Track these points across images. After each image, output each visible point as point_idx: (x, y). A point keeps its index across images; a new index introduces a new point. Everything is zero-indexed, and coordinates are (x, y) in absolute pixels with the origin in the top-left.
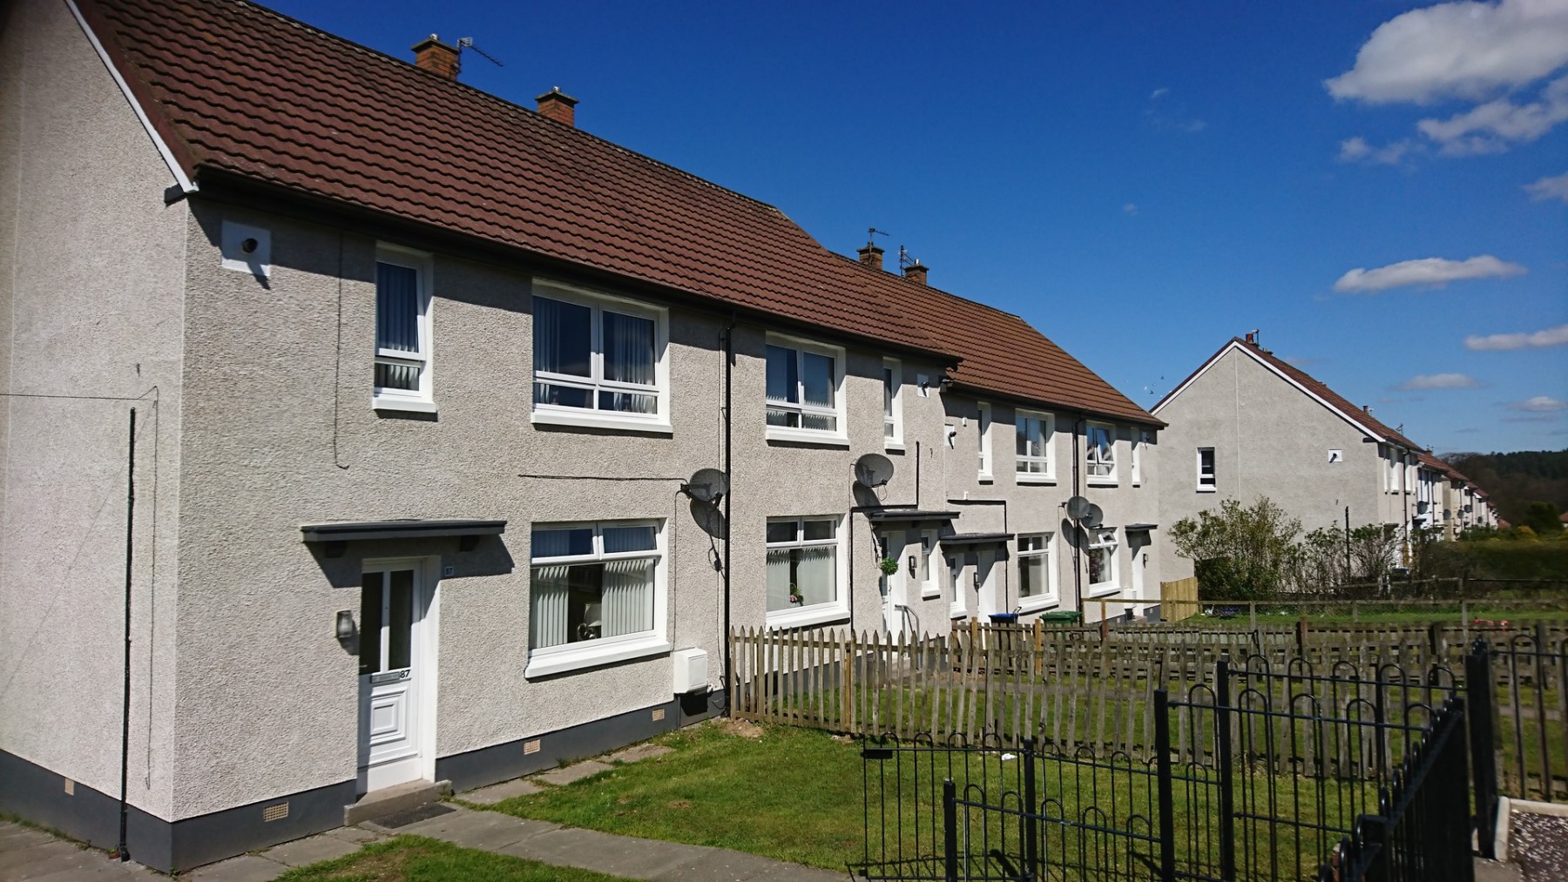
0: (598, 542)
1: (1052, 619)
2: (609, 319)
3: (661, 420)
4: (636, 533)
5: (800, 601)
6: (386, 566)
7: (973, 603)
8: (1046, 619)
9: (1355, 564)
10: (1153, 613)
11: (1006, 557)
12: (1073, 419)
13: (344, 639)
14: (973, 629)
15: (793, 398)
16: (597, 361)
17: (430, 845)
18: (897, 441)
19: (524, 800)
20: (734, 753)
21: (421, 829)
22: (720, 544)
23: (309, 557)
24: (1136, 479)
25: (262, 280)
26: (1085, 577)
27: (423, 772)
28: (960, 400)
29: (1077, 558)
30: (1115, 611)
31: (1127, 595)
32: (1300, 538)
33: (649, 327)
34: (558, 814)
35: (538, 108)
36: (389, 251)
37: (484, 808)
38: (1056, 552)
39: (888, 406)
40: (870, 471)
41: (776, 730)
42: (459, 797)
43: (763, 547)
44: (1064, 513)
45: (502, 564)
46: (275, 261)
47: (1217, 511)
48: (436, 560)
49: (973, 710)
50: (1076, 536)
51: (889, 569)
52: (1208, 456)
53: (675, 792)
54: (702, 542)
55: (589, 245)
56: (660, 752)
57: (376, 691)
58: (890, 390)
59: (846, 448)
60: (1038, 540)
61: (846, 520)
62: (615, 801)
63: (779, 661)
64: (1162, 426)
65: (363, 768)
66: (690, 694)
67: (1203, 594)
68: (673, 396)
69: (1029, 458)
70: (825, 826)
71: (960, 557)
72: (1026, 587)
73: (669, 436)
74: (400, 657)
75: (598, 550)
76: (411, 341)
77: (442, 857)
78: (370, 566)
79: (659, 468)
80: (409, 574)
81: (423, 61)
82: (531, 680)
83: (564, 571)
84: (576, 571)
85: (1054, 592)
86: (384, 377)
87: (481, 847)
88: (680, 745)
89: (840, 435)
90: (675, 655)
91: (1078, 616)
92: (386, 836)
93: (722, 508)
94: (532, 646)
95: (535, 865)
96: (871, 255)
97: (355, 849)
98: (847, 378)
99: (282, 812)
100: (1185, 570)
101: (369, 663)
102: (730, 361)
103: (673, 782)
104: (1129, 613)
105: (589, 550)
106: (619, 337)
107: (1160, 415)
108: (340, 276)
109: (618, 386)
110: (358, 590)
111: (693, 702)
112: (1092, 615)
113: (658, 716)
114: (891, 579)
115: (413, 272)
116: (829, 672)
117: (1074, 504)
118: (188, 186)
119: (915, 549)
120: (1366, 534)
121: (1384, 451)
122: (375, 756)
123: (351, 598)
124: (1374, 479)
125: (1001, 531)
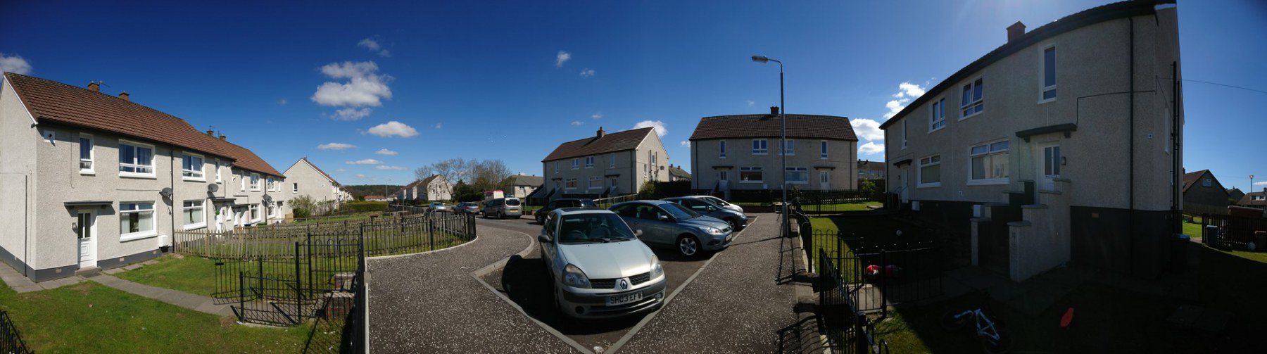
0: (137, 207)
1: (260, 225)
2: (139, 149)
3: (153, 175)
4: (148, 205)
5: (192, 222)
6: (84, 212)
7: (239, 222)
8: (258, 225)
9: (327, 209)
10: (283, 222)
11: (248, 210)
12: (264, 175)
13: (74, 230)
14: (240, 228)
15: (190, 169)
16: (136, 160)
17: (96, 284)
18: (219, 180)
19: (120, 273)
20: (176, 263)
21: (94, 279)
22: (171, 208)
23: (65, 209)
24: (279, 190)
25: (53, 144)
26: (267, 214)
27: (94, 264)
28: (236, 170)
29: (266, 210)
30: (274, 222)
31: (277, 218)
32: (316, 203)
33: (149, 151)
34: (129, 278)
35: (120, 97)
36: (83, 135)
37: (110, 275)
38: (260, 208)
39: (217, 171)
40: (212, 188)
41: (187, 256)
42: (104, 271)
43: (183, 208)
44: (262, 198)
45: (112, 212)
46: (56, 139)
47: (298, 197)
48: (96, 211)
49: (242, 250)
50: (265, 204)
51: (218, 213)
52: (296, 185)
53: (161, 274)
54: (166, 207)
55: (133, 130)
56: (156, 262)
57: (82, 243)
58: (217, 167)
59: (205, 182)
60: (256, 205)
61: (205, 201)
62: (144, 275)
63: (188, 238)
64: (285, 178)
65: (79, 262)
66: (163, 247)
67: (295, 217)
68: (157, 169)
69: (254, 185)
70: (204, 283)
71: (236, 210)
72: (253, 217)
73: (156, 179)
74: (88, 234)
75: (137, 209)
76: (88, 156)
77: (100, 288)
78: (80, 212)
79: (153, 188)
80: (89, 214)
81: (90, 88)
82: (121, 242)
83: (128, 214)
84: (131, 214)
85: (260, 218)
86: (82, 166)
87: (109, 285)
88: (161, 260)
89: (203, 179)
90: (159, 237)
91: (266, 224)
92: (85, 280)
93: (171, 198)
94: (121, 233)
95: (124, 292)
96: (210, 133)
97: (77, 282)
98: (205, 164)
99: (60, 271)
100: (290, 211)
101: (80, 236)
102: (172, 159)
103: (160, 271)
104: (278, 222)
105: (134, 209)
106: (141, 155)
107: (285, 175)
108: (71, 141)
109: (141, 166)
110: (77, 218)
111: (164, 249)
112: (269, 223)
113: (155, 253)
114: (218, 216)
115: (89, 140)
116: (202, 240)
117: (265, 196)
118: (36, 123)
119: (224, 208)
120: (329, 202)
121: (333, 184)
122: (82, 259)
123: (76, 220)
124: (331, 190)
125: (246, 203)
